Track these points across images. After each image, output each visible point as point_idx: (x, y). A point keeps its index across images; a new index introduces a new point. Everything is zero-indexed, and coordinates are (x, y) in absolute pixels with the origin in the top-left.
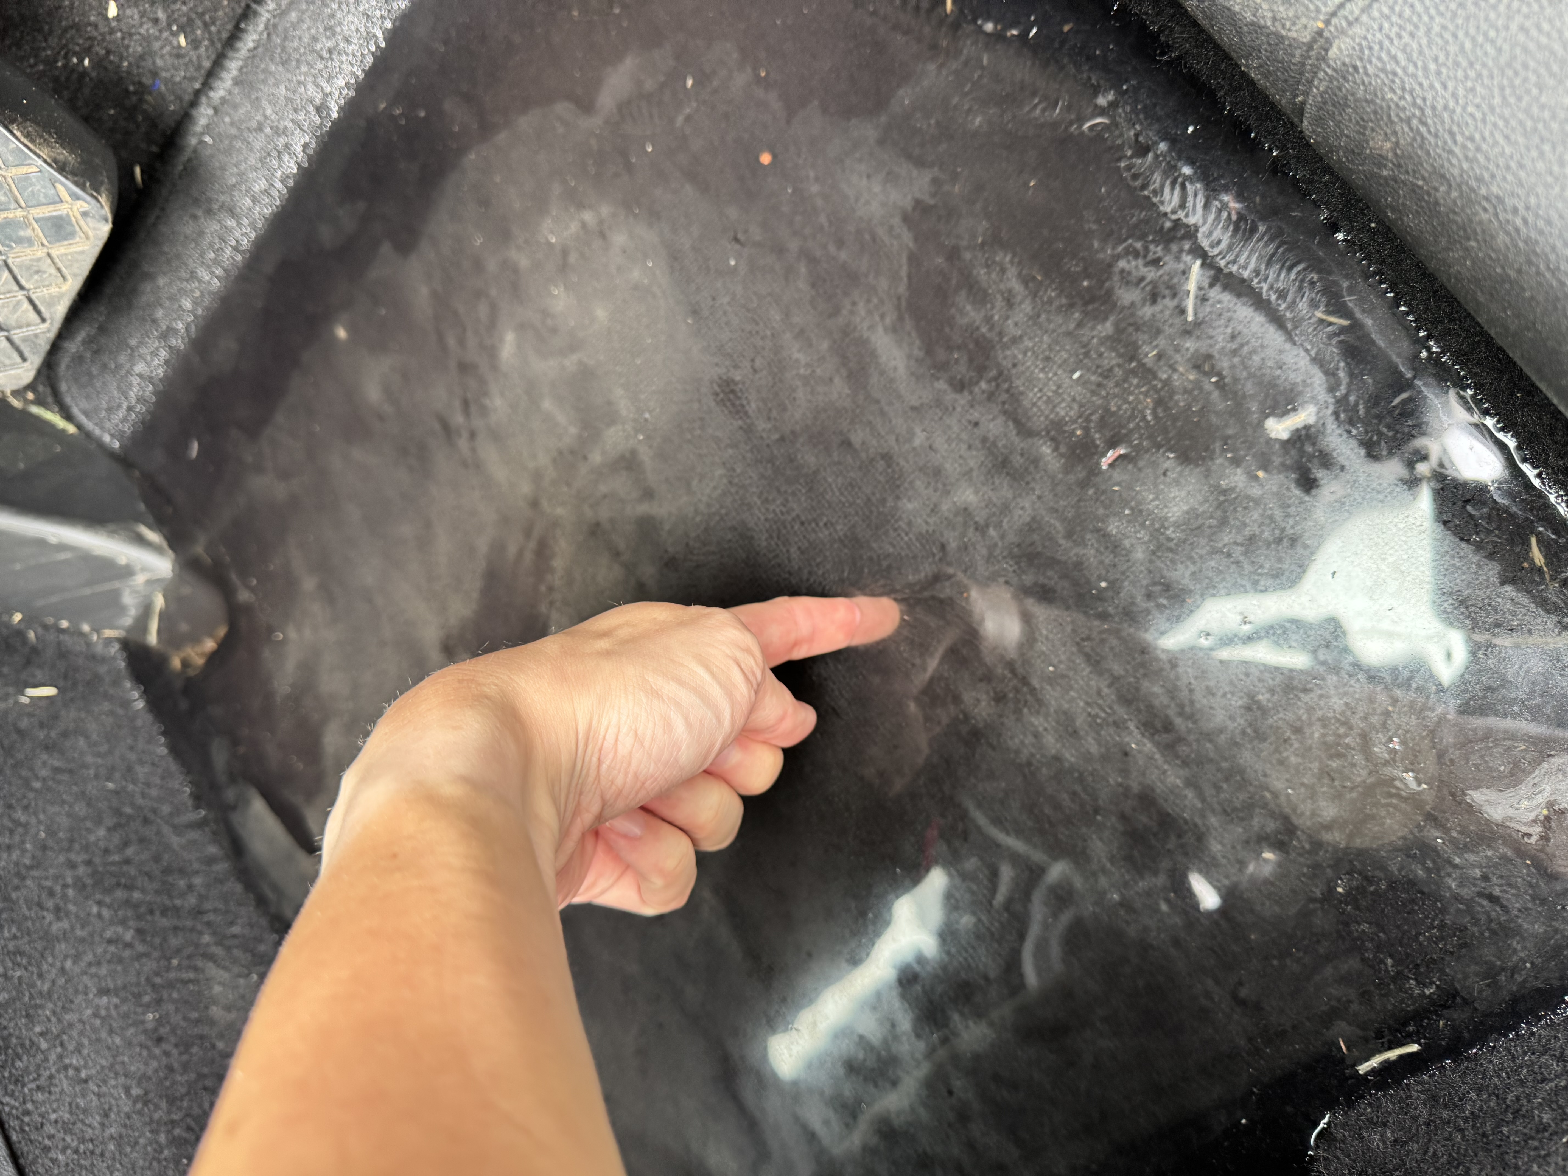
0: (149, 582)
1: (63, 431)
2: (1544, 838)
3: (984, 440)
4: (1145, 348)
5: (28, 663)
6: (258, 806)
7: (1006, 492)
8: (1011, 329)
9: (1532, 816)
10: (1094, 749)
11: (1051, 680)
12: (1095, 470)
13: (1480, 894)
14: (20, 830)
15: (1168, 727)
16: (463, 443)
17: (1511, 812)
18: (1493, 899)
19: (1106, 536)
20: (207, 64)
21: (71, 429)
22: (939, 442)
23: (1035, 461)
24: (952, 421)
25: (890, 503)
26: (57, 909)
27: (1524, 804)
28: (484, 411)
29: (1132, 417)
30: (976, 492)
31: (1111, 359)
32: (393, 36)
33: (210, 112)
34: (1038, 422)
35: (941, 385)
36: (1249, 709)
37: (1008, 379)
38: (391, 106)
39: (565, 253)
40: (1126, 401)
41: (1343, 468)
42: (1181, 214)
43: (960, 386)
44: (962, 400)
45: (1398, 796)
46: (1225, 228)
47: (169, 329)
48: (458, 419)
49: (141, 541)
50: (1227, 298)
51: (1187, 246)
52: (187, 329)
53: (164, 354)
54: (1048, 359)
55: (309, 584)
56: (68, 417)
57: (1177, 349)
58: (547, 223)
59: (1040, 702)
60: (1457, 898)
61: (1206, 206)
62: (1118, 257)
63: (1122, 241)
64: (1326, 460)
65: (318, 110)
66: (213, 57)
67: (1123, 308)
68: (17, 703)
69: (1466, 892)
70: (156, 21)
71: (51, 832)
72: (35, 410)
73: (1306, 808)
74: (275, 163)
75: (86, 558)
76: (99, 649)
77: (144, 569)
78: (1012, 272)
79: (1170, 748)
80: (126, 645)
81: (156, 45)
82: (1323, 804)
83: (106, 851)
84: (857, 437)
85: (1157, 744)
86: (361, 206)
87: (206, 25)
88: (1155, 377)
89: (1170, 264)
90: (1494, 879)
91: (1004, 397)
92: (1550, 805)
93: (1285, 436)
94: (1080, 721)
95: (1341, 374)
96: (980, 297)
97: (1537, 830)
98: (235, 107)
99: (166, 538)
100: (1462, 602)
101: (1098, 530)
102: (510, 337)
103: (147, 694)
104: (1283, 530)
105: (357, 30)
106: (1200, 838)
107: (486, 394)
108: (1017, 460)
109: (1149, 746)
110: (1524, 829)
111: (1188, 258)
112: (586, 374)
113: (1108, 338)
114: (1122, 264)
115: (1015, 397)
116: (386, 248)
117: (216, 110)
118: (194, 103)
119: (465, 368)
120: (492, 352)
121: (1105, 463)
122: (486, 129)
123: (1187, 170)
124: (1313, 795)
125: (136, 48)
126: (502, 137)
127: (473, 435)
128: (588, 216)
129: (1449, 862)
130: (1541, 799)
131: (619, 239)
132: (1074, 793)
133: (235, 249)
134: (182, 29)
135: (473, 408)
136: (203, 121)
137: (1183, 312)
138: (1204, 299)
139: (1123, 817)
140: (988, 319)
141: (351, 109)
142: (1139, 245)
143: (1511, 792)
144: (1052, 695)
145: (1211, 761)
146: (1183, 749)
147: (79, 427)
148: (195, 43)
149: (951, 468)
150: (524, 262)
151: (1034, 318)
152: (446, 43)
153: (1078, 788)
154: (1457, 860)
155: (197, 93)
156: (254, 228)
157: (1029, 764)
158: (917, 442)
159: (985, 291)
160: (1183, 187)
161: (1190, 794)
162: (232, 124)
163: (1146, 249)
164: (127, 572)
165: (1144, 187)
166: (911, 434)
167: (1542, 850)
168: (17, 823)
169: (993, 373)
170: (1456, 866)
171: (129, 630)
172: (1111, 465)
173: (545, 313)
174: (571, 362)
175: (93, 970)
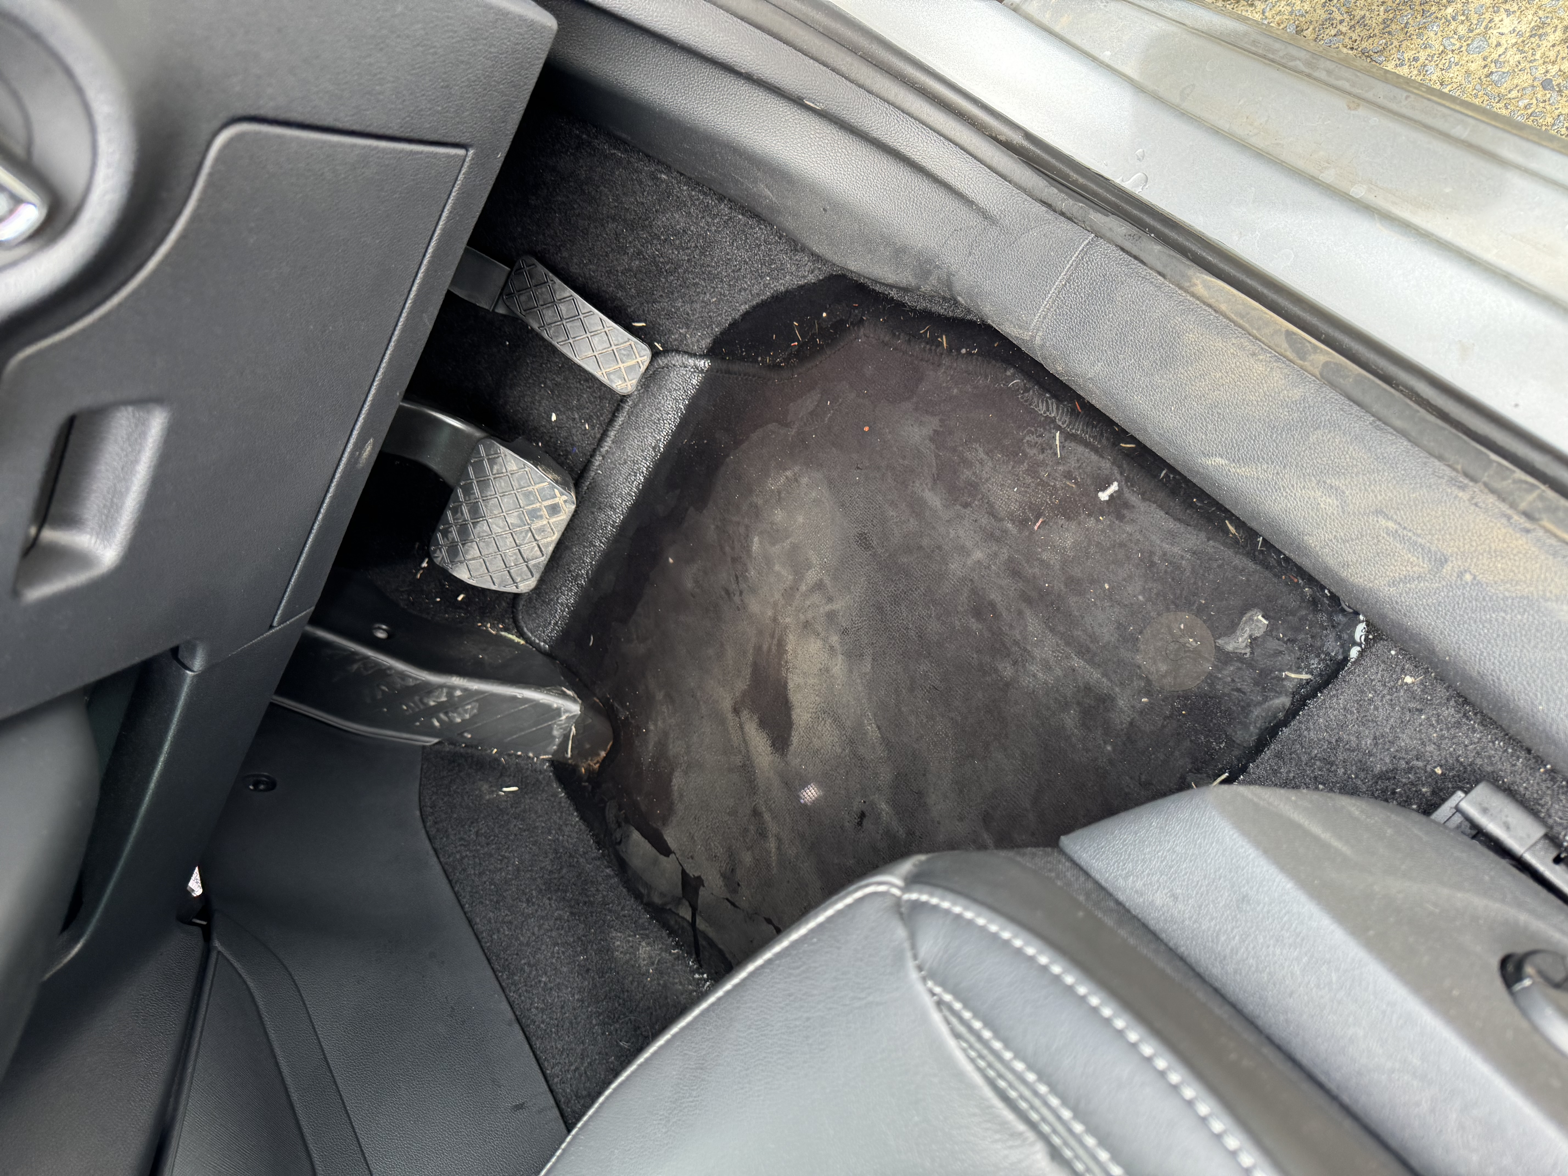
0: (568, 718)
1: (518, 643)
2: (1252, 653)
3: (980, 527)
4: (1043, 473)
5: (501, 775)
6: (636, 835)
7: (995, 548)
8: (984, 475)
9: (1244, 644)
10: (1060, 673)
11: (1035, 645)
12: (1032, 532)
13: (1233, 690)
14: (506, 861)
15: (1088, 650)
16: (737, 599)
17: (1236, 645)
18: (1239, 690)
19: (1043, 561)
20: (598, 436)
21: (522, 642)
22: (961, 533)
23: (1005, 531)
24: (966, 522)
25: (944, 568)
26: (528, 901)
27: (1240, 640)
28: (746, 579)
29: (1042, 504)
30: (982, 551)
31: (1029, 480)
32: (688, 408)
33: (601, 458)
34: (1002, 514)
35: (958, 507)
36: (1118, 628)
37: (988, 498)
38: (690, 440)
39: (779, 492)
40: (1038, 498)
41: (1133, 507)
42: (1048, 413)
43: (966, 505)
44: (968, 511)
45: (1189, 651)
46: (1067, 415)
47: (578, 575)
48: (733, 586)
49: (564, 695)
50: (1073, 444)
51: (1052, 426)
52: (587, 574)
53: (575, 589)
54: (1002, 485)
55: (660, 696)
56: (521, 635)
57: (1056, 471)
58: (770, 481)
59: (1033, 658)
60: (1224, 694)
61: (1058, 409)
62: (1024, 436)
63: (1025, 428)
64: (1127, 505)
65: (654, 448)
66: (601, 432)
67: (1031, 457)
68: (498, 795)
69: (1226, 691)
70: (574, 419)
71: (522, 862)
72: (503, 633)
73: (1153, 669)
74: (633, 478)
75: (536, 705)
76: (539, 767)
77: (566, 711)
78: (980, 450)
79: (1091, 662)
80: (552, 762)
81: (574, 431)
82: (1160, 665)
83: (551, 872)
84: (925, 542)
85: (1085, 661)
86: (678, 492)
87: (598, 417)
88: (1049, 485)
89: (1046, 435)
90: (1237, 680)
91: (986, 506)
92: (1250, 637)
93: (1107, 498)
94: (1052, 662)
95: (1125, 466)
96: (968, 464)
97: (1248, 650)
98: (613, 454)
99: (576, 693)
100: (1194, 553)
101: (1038, 559)
102: (756, 539)
103: (565, 788)
104: (1115, 541)
105: (672, 407)
106: (1114, 700)
107: (746, 571)
108: (997, 533)
109: (1082, 663)
110: (1243, 651)
111: (1054, 431)
112: (795, 548)
113: (1027, 470)
114: (1028, 438)
115: (991, 505)
116: (692, 509)
117: (603, 457)
118: (592, 456)
119: (734, 560)
120: (747, 549)
121: (1036, 528)
122: (737, 443)
123: (1048, 395)
124: (1155, 663)
125: (564, 434)
126: (745, 446)
127: (741, 593)
128: (789, 473)
129: (1216, 677)
130: (1246, 635)
131: (804, 480)
132: (1056, 699)
133: (613, 526)
134: (587, 421)
135: (740, 579)
136: (597, 463)
137: (1056, 454)
138: (1064, 447)
139: (1078, 703)
140: (974, 473)
141: (670, 446)
142: (1033, 429)
143: (1233, 636)
144: (1036, 652)
145: (1109, 660)
146: (1097, 659)
147: (527, 640)
148: (592, 427)
149: (969, 544)
150: (760, 502)
151: (994, 468)
152: (714, 406)
153: (1057, 695)
154: (1220, 676)
155: (594, 450)
156: (623, 514)
157: (1034, 691)
158: (951, 536)
159: (972, 463)
160: (1047, 402)
161: (1104, 680)
162: (611, 462)
163: (1036, 430)
164: (558, 712)
165: (1030, 404)
166: (948, 533)
167: (1253, 660)
168: (504, 857)
169: (980, 496)
170: (1220, 679)
171: (555, 753)
172: (1039, 527)
173: (772, 523)
174: (787, 544)
175: (549, 934)
